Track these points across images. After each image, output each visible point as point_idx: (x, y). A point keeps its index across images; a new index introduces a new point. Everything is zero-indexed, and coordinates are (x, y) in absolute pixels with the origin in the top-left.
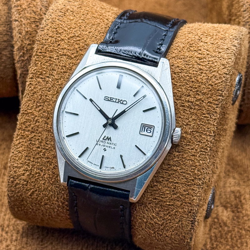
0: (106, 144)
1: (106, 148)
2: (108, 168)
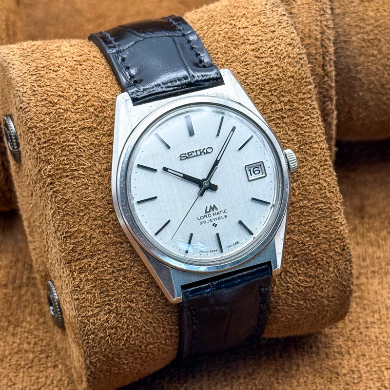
0: (213, 217)
1: (216, 222)
2: (230, 246)
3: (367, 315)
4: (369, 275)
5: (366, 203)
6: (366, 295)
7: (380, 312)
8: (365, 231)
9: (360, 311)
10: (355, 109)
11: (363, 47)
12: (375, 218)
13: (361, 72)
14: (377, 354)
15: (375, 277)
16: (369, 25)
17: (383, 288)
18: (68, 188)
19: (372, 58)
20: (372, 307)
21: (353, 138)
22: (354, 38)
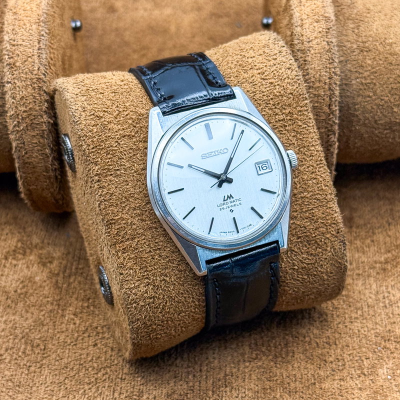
3: (351, 311)
4: (355, 277)
5: (355, 215)
6: (352, 294)
7: (362, 309)
8: (353, 239)
9: (346, 308)
10: (352, 139)
11: (360, 89)
12: (362, 228)
13: (358, 110)
14: (359, 345)
15: (360, 279)
16: (367, 71)
17: (366, 289)
18: (112, 184)
19: (368, 99)
20: (356, 305)
21: (349, 161)
22: (354, 82)
